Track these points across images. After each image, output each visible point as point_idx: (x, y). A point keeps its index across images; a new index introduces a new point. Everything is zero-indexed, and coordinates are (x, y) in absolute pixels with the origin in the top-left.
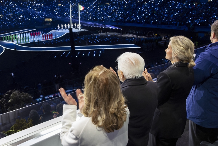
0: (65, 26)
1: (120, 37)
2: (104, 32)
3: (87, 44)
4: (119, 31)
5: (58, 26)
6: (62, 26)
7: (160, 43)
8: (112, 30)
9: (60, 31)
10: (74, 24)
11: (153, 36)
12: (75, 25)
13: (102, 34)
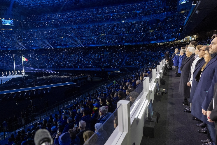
0: (10, 73)
1: (59, 79)
2: (45, 76)
3: (34, 85)
4: (56, 74)
5: (3, 73)
6: (6, 73)
7: (88, 79)
8: (51, 74)
9: (5, 77)
10: (17, 71)
11: (81, 76)
12: (19, 71)
13: (44, 77)
